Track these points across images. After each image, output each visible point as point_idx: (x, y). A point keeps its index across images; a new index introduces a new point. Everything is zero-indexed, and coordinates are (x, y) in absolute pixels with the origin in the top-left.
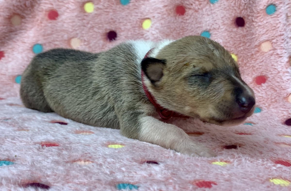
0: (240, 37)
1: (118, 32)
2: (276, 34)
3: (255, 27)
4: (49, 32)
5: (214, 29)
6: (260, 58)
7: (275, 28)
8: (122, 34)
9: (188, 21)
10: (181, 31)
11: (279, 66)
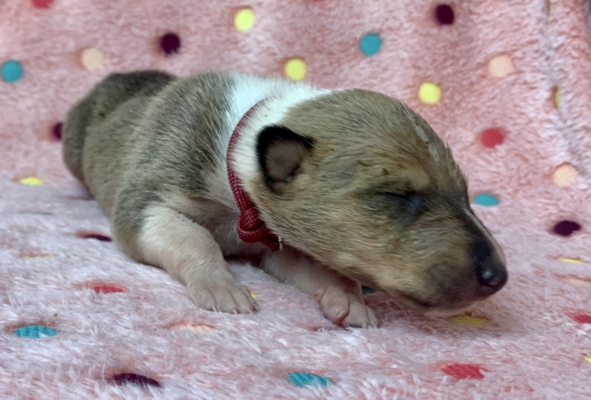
0: (445, 47)
1: (182, 35)
2: (520, 39)
3: (476, 25)
4: (35, 35)
5: (390, 29)
6: (489, 89)
7: (518, 27)
8: (191, 39)
9: (333, 13)
10: (319, 34)
11: (531, 109)
